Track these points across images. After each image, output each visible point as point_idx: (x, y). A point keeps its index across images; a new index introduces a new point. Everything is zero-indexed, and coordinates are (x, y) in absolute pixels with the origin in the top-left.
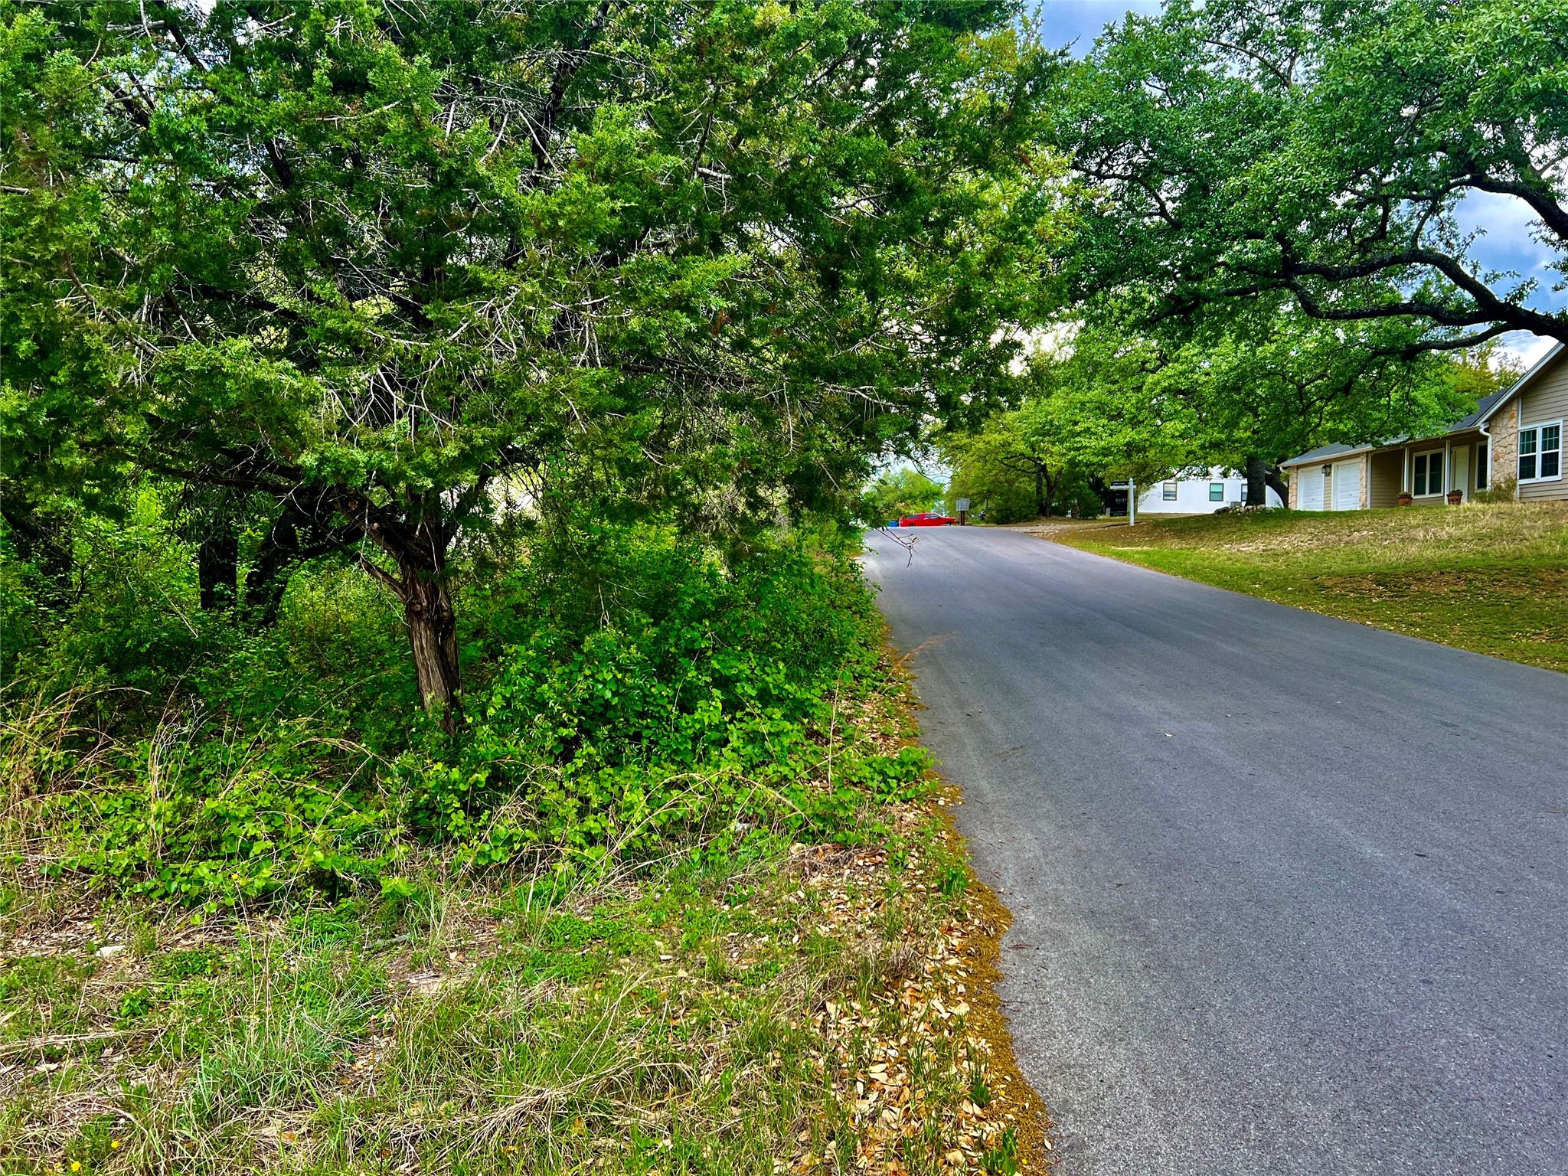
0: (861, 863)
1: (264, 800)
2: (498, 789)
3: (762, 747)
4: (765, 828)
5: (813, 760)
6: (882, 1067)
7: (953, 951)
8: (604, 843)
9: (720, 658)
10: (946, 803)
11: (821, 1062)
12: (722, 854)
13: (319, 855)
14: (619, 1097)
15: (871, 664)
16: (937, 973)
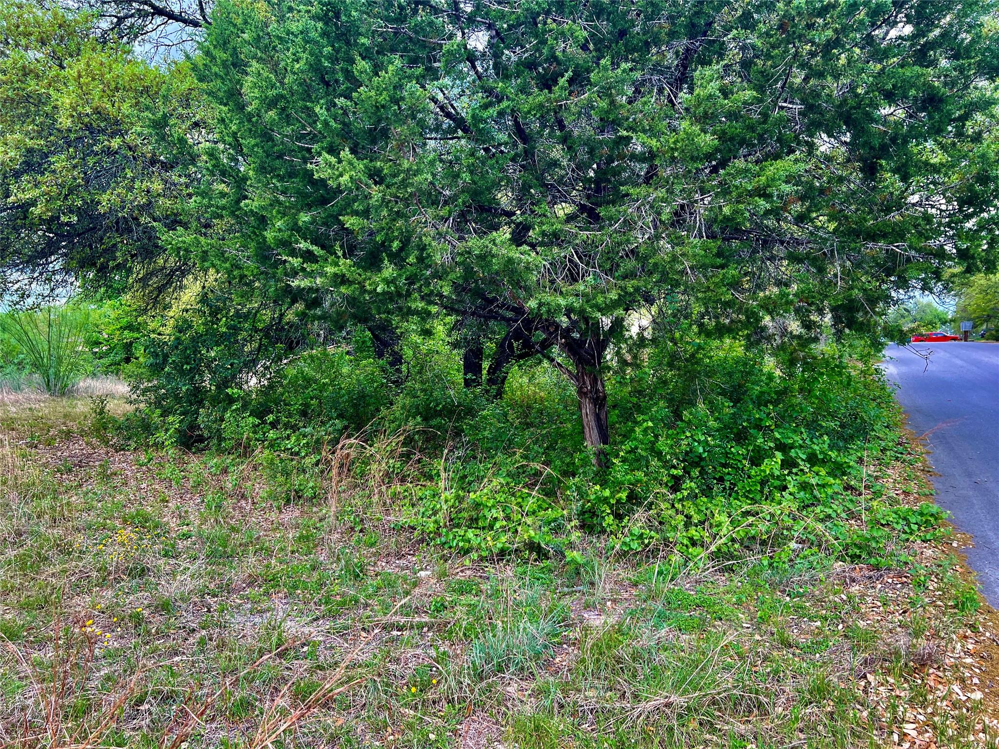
0: (890, 581)
1: (500, 497)
2: (633, 504)
3: (812, 493)
4: (815, 549)
5: (851, 506)
6: (914, 726)
7: (967, 653)
8: (703, 546)
9: (780, 430)
10: (959, 546)
11: (865, 714)
12: (784, 562)
13: (532, 533)
14: (719, 710)
15: (893, 441)
16: (955, 667)
